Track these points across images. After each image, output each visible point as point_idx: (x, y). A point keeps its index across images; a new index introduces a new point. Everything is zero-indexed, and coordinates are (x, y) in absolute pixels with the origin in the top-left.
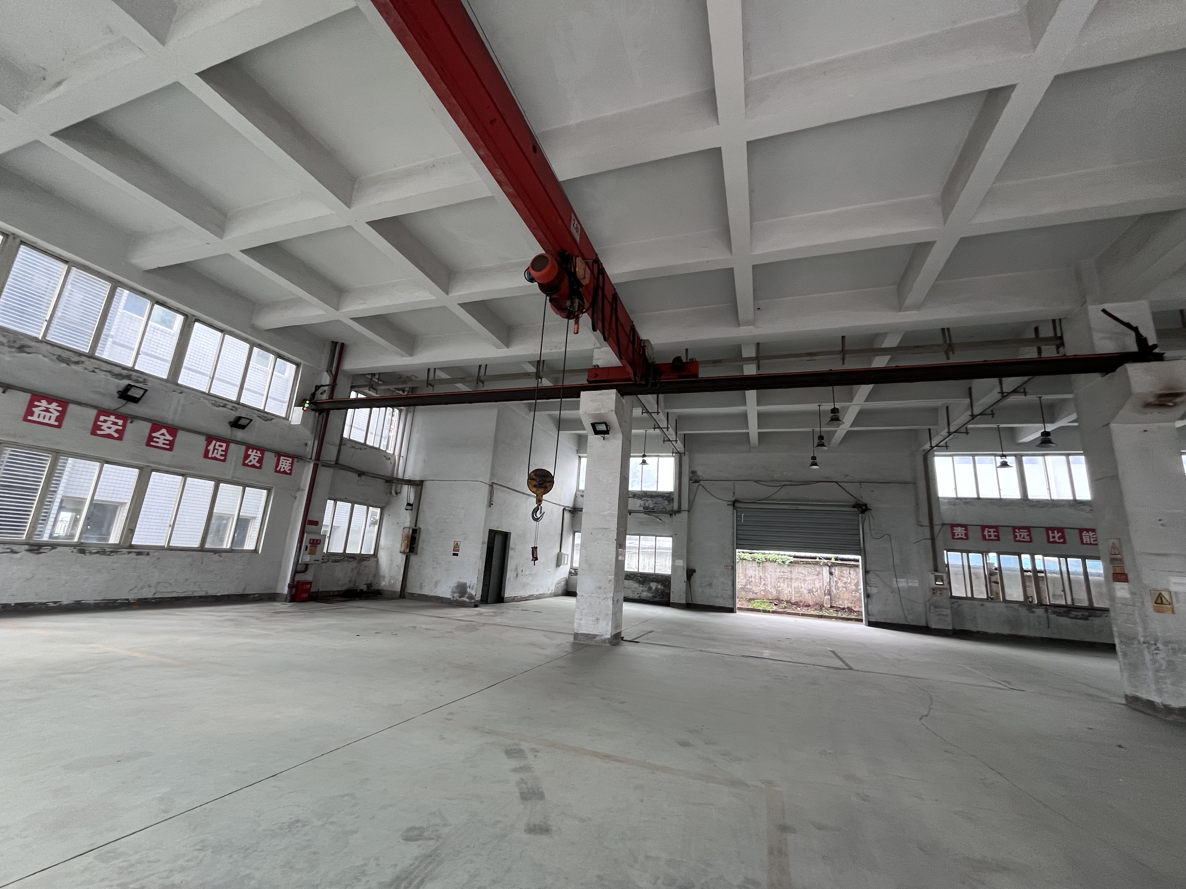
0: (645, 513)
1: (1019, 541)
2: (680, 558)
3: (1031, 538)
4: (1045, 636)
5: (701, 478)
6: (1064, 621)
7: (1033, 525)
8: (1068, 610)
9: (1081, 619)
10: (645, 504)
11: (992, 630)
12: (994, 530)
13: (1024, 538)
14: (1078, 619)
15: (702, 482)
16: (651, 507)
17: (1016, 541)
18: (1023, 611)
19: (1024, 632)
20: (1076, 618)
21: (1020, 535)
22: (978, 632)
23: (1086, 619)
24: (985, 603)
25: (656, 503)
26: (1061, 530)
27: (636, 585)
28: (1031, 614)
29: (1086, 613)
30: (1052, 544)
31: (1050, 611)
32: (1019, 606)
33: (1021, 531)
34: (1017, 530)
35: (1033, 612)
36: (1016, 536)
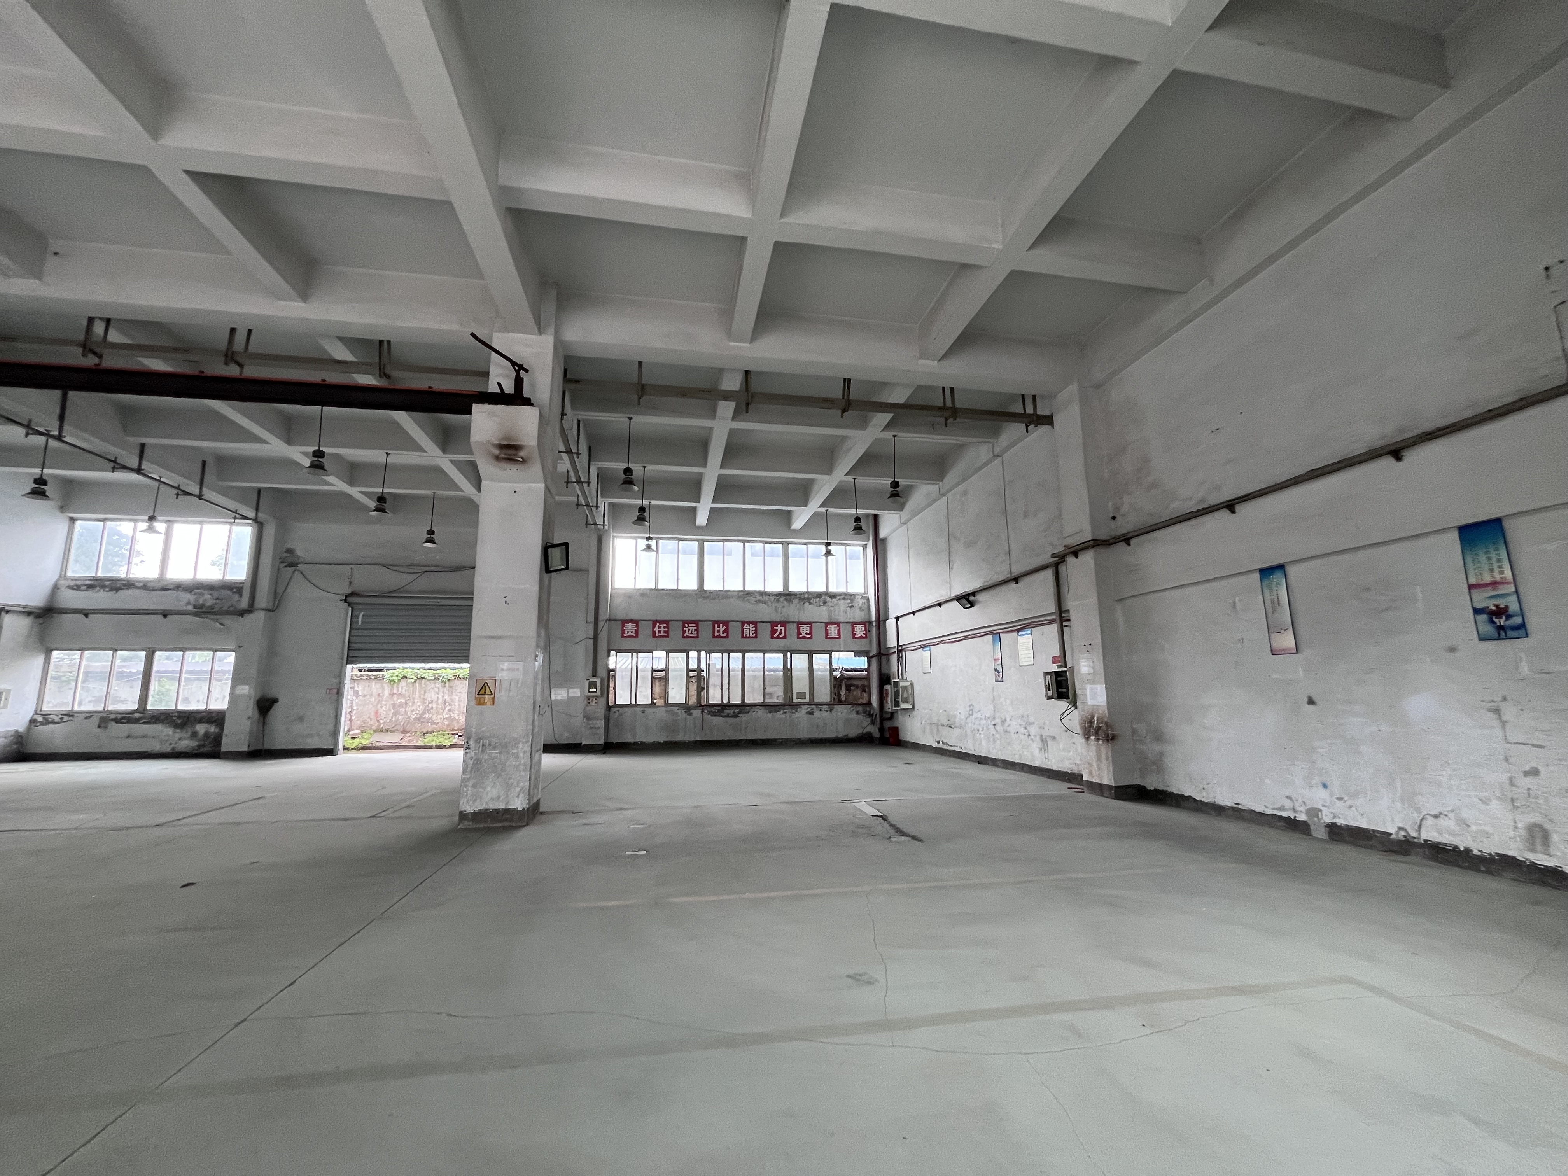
0: (196, 614)
1: (687, 637)
2: (244, 682)
3: (698, 633)
4: (698, 739)
5: (301, 560)
6: (717, 720)
7: (701, 619)
8: (722, 709)
9: (732, 717)
10: (197, 600)
11: (650, 739)
12: (665, 625)
13: (691, 633)
14: (729, 717)
15: (300, 567)
16: (208, 604)
17: (684, 637)
18: (682, 714)
19: (680, 737)
20: (728, 716)
21: (689, 630)
22: (636, 743)
23: (736, 716)
24: (646, 709)
25: (217, 599)
26: (726, 623)
27: (169, 731)
28: (688, 717)
29: (737, 711)
30: (717, 639)
31: (706, 711)
32: (678, 709)
33: (690, 625)
34: (686, 625)
35: (691, 714)
36: (684, 632)
